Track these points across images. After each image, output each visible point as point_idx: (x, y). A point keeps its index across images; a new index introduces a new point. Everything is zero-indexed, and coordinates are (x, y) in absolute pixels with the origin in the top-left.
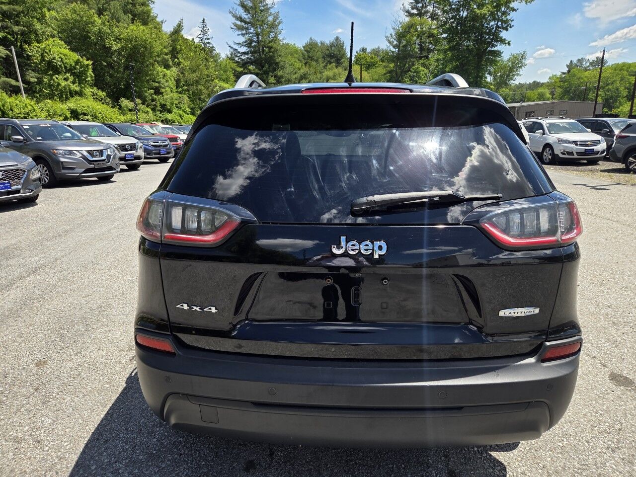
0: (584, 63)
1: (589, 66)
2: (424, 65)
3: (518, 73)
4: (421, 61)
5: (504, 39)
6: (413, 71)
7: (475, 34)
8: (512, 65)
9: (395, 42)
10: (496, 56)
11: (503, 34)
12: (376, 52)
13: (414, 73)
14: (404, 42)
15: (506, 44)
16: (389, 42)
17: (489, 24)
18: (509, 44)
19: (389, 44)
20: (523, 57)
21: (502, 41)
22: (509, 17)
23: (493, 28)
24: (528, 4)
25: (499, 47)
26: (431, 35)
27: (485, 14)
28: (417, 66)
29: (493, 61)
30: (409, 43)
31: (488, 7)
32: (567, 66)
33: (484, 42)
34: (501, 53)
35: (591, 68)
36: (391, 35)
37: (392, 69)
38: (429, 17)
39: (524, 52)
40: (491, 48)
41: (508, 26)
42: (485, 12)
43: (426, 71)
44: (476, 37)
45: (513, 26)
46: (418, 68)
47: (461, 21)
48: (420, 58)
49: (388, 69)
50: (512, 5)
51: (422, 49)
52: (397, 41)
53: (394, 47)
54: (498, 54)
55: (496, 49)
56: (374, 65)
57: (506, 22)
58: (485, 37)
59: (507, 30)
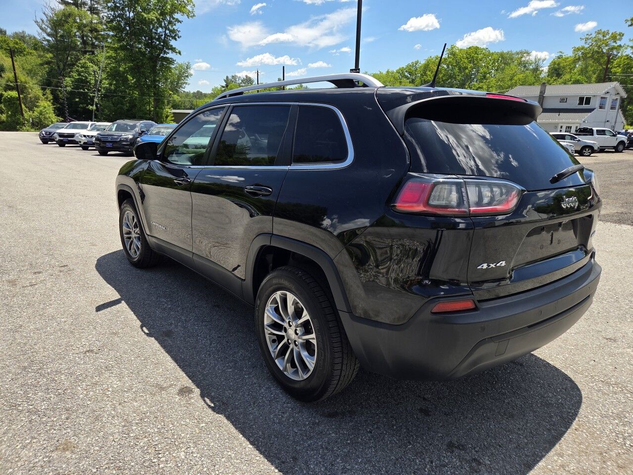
0: (237, 80)
1: (241, 83)
2: (92, 61)
3: (186, 81)
4: (87, 56)
5: (175, 48)
6: (80, 65)
7: (145, 37)
8: (180, 74)
9: (49, 30)
10: (170, 64)
11: (173, 43)
12: (21, 37)
13: (81, 67)
14: (61, 32)
15: (177, 53)
16: (41, 29)
17: (157, 31)
18: (180, 53)
19: (40, 31)
20: (188, 67)
21: (173, 50)
22: (175, 27)
23: (162, 35)
24: (190, 18)
25: (170, 55)
26: (94, 30)
27: (153, 20)
28: (84, 61)
29: (167, 67)
30: (69, 34)
31: (154, 13)
32: (225, 81)
33: (156, 47)
34: (173, 60)
35: (243, 85)
36: (43, 21)
37: (49, 59)
38: (88, 10)
39: (189, 63)
40: (164, 54)
41: (175, 36)
42: (153, 18)
43: (96, 68)
44: (146, 40)
45: (181, 37)
46: (85, 63)
47: (129, 22)
48: (85, 52)
49: (45, 59)
50: (176, 16)
51: (84, 43)
52: (50, 29)
53: (49, 35)
54: (170, 61)
55: (168, 56)
56: (21, 52)
57: (173, 31)
58: (156, 43)
59: (176, 39)
